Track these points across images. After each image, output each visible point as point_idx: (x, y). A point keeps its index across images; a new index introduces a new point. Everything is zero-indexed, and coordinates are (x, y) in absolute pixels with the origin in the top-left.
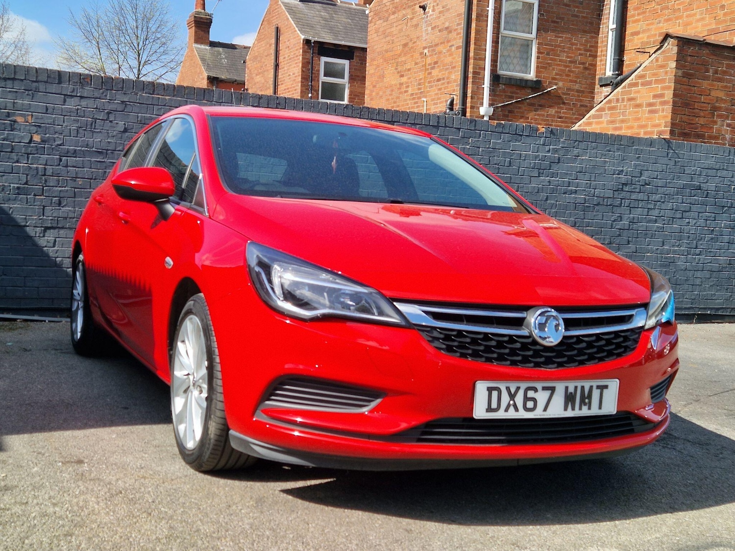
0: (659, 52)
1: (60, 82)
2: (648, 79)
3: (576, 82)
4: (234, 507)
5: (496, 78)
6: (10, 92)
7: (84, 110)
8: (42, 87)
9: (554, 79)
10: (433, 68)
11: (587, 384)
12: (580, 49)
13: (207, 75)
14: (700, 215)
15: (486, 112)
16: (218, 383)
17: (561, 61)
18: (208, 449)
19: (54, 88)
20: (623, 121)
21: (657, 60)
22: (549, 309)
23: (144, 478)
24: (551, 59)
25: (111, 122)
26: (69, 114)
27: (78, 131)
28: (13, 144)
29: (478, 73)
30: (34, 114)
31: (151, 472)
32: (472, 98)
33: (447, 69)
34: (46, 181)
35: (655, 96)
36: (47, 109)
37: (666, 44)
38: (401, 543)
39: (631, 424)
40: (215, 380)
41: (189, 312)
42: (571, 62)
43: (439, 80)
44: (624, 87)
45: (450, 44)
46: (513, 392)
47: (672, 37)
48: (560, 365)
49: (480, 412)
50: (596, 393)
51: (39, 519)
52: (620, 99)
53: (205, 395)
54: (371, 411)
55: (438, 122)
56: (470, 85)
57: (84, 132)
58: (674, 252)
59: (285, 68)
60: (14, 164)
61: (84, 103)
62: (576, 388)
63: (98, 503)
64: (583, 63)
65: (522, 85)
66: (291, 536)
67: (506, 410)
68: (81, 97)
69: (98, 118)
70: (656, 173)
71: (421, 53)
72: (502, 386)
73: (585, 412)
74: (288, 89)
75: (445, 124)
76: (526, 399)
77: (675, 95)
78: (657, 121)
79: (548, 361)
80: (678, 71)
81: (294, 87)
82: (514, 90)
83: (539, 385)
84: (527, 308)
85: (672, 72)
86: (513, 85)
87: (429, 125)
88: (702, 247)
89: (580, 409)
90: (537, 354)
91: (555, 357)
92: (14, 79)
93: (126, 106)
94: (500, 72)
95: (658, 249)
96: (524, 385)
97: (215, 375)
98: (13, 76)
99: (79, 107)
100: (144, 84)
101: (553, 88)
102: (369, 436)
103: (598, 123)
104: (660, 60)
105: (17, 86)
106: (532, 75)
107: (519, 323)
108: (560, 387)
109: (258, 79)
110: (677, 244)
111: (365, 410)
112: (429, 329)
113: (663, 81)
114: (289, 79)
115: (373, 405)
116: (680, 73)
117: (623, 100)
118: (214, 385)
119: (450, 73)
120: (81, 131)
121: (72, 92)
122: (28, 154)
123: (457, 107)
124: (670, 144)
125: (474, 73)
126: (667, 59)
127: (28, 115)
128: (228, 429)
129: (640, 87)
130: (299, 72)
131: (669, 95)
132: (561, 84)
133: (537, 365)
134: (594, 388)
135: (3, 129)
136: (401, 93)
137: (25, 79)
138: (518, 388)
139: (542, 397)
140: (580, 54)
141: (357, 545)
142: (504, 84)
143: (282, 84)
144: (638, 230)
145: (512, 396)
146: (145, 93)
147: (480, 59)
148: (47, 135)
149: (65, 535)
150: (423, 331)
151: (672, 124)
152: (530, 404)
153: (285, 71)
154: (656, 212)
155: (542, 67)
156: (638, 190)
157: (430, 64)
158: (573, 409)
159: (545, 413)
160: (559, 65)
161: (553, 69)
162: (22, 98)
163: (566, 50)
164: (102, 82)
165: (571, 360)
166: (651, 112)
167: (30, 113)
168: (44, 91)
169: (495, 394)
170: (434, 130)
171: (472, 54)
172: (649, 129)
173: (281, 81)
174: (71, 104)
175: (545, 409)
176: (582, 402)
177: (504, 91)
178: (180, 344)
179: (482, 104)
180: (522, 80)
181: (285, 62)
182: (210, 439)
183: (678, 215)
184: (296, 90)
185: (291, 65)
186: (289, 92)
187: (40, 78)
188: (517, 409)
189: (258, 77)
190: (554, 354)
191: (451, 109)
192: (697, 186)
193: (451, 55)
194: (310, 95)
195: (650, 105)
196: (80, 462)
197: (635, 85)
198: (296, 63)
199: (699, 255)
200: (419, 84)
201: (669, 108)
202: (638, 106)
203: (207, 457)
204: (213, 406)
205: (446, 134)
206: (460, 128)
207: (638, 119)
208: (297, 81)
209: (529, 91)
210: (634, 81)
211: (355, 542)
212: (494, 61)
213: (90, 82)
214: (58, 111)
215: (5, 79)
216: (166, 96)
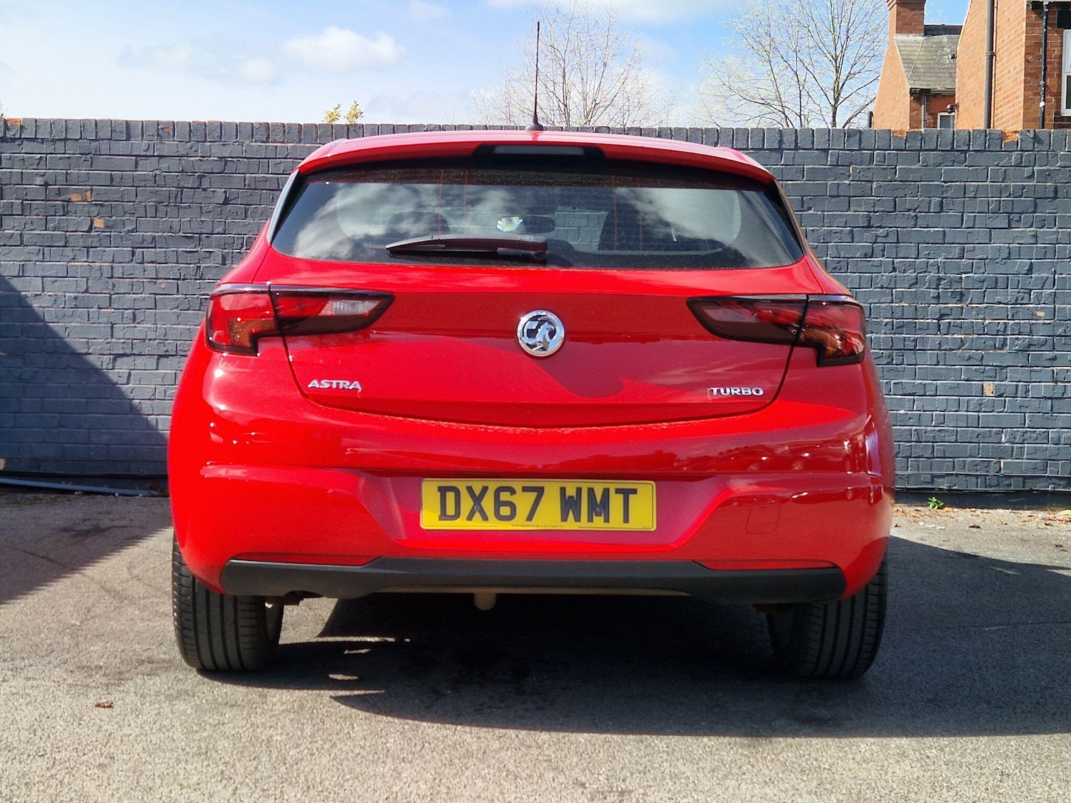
1: (128, 139)
6: (61, 159)
7: (165, 176)
8: (104, 147)
19: (121, 147)
25: (204, 190)
26: (143, 184)
27: (156, 208)
28: (68, 234)
30: (94, 187)
34: (114, 286)
55: (781, 142)
57: (165, 209)
60: (70, 264)
61: (164, 164)
68: (160, 157)
69: (186, 185)
75: (796, 143)
87: (763, 149)
92: (66, 140)
93: (226, 164)
98: (64, 137)
99: (158, 172)
100: (253, 128)
105: (71, 148)
120: (161, 207)
121: (147, 150)
122: (88, 248)
127: (87, 191)
135: (54, 214)
137: (81, 138)
146: (256, 141)
148: (114, 218)
162: (78, 167)
164: (190, 131)
167: (89, 187)
168: (108, 152)
170: (775, 155)
174: (146, 168)
187: (101, 135)
205: (798, 161)
206: (829, 149)
213: (172, 133)
214: (128, 181)
215: (54, 141)
216: (287, 142)
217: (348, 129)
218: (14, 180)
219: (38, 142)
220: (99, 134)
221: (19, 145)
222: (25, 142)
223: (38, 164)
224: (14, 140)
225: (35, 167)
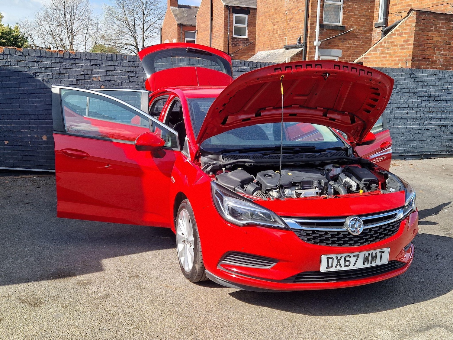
0: (407, 18)
1: (112, 60)
2: (401, 32)
3: (363, 26)
4: (209, 306)
5: (322, 26)
6: (89, 66)
7: (124, 73)
8: (104, 62)
9: (351, 25)
10: (290, 21)
11: (374, 252)
12: (365, 9)
13: (177, 23)
14: (427, 105)
15: (317, 44)
16: (200, 246)
17: (355, 15)
18: (195, 275)
19: (109, 63)
20: (387, 53)
21: (406, 22)
22: (356, 217)
23: (167, 286)
24: (350, 15)
25: (137, 77)
26: (117, 75)
29: (313, 24)
30: (101, 76)
31: (170, 283)
32: (310, 37)
33: (297, 22)
34: (108, 108)
35: (404, 41)
36: (107, 74)
37: (411, 14)
38: (287, 329)
39: (395, 265)
40: (198, 245)
41: (183, 207)
42: (360, 16)
43: (293, 28)
44: (389, 36)
45: (299, 9)
46: (339, 259)
47: (414, 10)
48: (362, 243)
49: (323, 268)
50: (379, 255)
51: (123, 317)
52: (386, 42)
53: (193, 247)
54: (271, 268)
56: (309, 31)
57: (125, 83)
58: (413, 125)
59: (216, 20)
60: (93, 101)
61: (124, 69)
62: (369, 254)
63: (148, 305)
64: (367, 16)
65: (335, 28)
66: (236, 325)
67: (336, 267)
68: (123, 66)
69: (131, 76)
70: (405, 86)
71: (284, 14)
72: (334, 256)
73: (373, 264)
74: (218, 30)
76: (345, 261)
77: (415, 41)
78: (405, 54)
79: (356, 242)
80: (416, 28)
81: (221, 30)
82: (331, 32)
83: (351, 255)
84: (345, 217)
85: (414, 29)
86: (331, 29)
88: (427, 121)
89: (371, 263)
90: (350, 239)
91: (359, 240)
92: (91, 60)
94: (324, 23)
95: (404, 124)
96: (344, 255)
97: (198, 243)
98: (90, 58)
99: (122, 71)
101: (351, 30)
102: (271, 280)
103: (374, 54)
104: (407, 22)
105: (93, 62)
106: (340, 24)
107: (342, 224)
108: (361, 254)
109: (202, 25)
110: (414, 121)
111: (269, 267)
112: (299, 231)
113: (408, 33)
114: (218, 25)
115: (273, 265)
116: (418, 29)
117: (388, 42)
118: (198, 248)
119: (299, 24)
120: (123, 83)
121: (118, 64)
123: (303, 42)
124: (412, 71)
125: (311, 24)
126: (411, 21)
127: (98, 77)
128: (204, 269)
129: (396, 36)
130: (223, 22)
131: (412, 40)
132: (355, 27)
133: (351, 244)
134: (378, 253)
136: (274, 34)
137: (96, 59)
138: (342, 257)
139: (353, 260)
140: (365, 11)
141: (267, 331)
142: (326, 29)
143: (214, 28)
144: (395, 115)
145: (339, 261)
147: (314, 17)
148: (108, 86)
149: (136, 328)
150: (296, 232)
151: (413, 55)
152: (347, 264)
153: (215, 21)
154: (404, 106)
155: (346, 19)
156: (395, 95)
157: (288, 19)
158: (368, 264)
159: (354, 267)
160: (354, 17)
161: (351, 20)
162: (95, 69)
163: (358, 9)
164: (132, 58)
165: (367, 240)
166: (402, 49)
168: (105, 64)
169: (330, 260)
171: (310, 14)
172: (401, 58)
173: (214, 27)
174: (118, 70)
175: (354, 265)
176: (372, 260)
177: (326, 32)
178: (179, 220)
179: (315, 40)
180: (335, 26)
181: (216, 17)
182: (196, 271)
183: (415, 106)
184: (221, 31)
185: (218, 19)
186: (218, 32)
187: (103, 58)
188: (341, 266)
189: (203, 24)
190: (359, 239)
191: (300, 43)
192: (425, 91)
193: (299, 14)
194: (228, 34)
195: (402, 45)
196: (137, 276)
197: (394, 35)
198: (221, 17)
199: (425, 125)
200: (283, 30)
201: (411, 47)
202: (396, 46)
203: (195, 278)
204: (197, 257)
207: (396, 53)
208: (222, 26)
209: (339, 32)
210: (394, 33)
211: (266, 329)
212: (321, 17)
213: (126, 59)
214: (112, 74)
215: (87, 60)
216: (162, 63)
217: (181, 59)
218: (73, 73)
219: (81, 60)
220: (102, 58)
221: (75, 61)
222: (77, 60)
223: (81, 67)
224: (72, 59)
225: (81, 68)
